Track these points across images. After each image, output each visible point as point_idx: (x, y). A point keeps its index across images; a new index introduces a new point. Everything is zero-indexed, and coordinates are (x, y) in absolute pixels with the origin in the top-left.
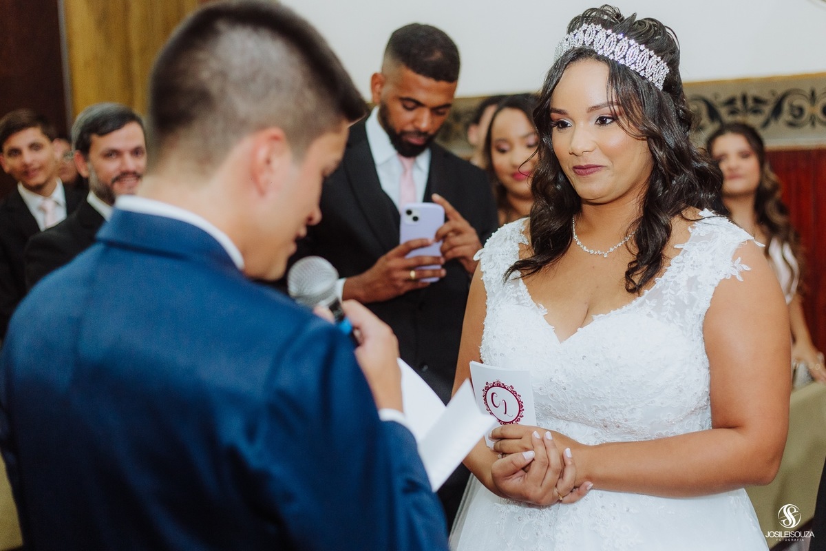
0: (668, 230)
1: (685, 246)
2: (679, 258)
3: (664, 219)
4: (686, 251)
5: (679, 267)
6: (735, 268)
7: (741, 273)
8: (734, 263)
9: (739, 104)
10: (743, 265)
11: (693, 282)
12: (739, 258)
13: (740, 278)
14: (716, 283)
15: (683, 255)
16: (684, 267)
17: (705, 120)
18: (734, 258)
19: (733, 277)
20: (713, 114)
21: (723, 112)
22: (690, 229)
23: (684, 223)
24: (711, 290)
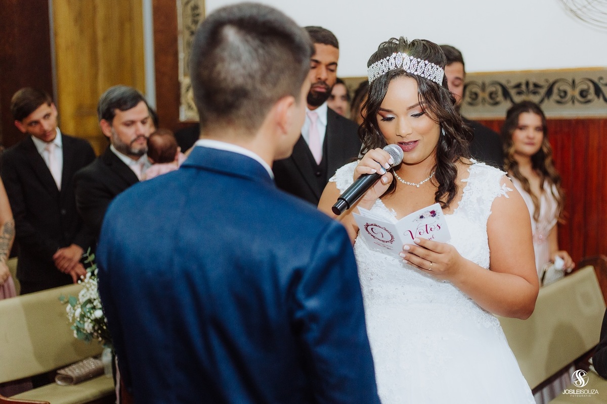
0: (455, 171)
1: (468, 180)
2: (467, 187)
3: (451, 165)
4: (470, 183)
5: (470, 192)
6: (502, 189)
7: (507, 193)
8: (501, 187)
9: (524, 87)
10: (508, 188)
11: (480, 200)
12: (505, 184)
13: (507, 196)
14: (493, 199)
15: (469, 185)
16: (473, 192)
17: (500, 98)
18: (501, 185)
19: (503, 196)
20: (506, 94)
21: (513, 92)
22: (468, 170)
23: (463, 167)
24: (490, 204)
